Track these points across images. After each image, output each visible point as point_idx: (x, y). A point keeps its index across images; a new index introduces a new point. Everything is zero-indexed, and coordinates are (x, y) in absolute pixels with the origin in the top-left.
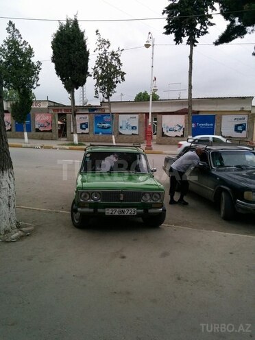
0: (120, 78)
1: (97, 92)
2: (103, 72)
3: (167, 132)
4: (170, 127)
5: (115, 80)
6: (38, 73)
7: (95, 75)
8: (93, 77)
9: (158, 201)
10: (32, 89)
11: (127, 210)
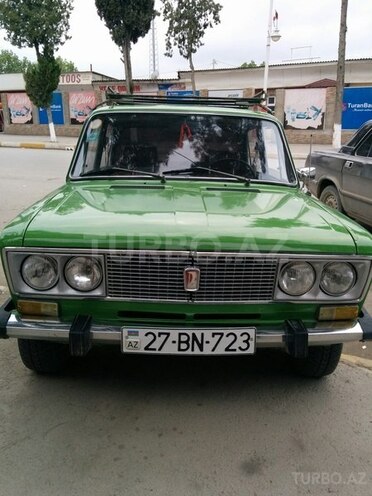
0: (210, 17)
1: (169, 45)
2: (180, 7)
3: (293, 120)
4: (298, 112)
5: (202, 22)
6: (68, 16)
7: (165, 12)
8: (162, 17)
9: (346, 296)
10: (59, 46)
11: (214, 335)
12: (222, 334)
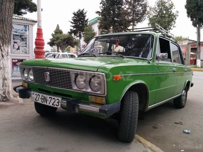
6: (176, 19)
9: (98, 92)
10: (170, 30)
11: (50, 98)
12: (52, 98)
